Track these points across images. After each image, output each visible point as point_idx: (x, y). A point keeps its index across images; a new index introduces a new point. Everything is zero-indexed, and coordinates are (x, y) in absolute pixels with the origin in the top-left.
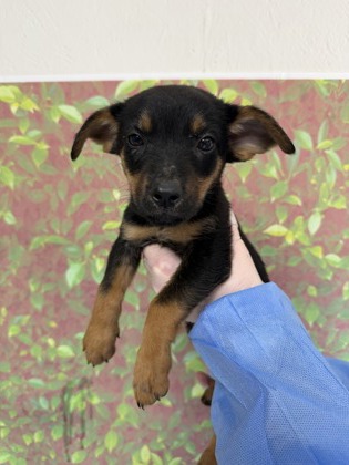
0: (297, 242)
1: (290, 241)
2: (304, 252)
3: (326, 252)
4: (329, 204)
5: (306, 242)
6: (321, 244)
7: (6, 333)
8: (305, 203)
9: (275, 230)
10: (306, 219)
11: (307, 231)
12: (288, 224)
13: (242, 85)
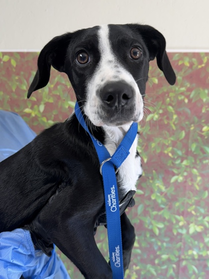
0: (36, 115)
1: (33, 115)
2: (39, 119)
3: (48, 120)
4: (47, 100)
5: (39, 115)
6: (45, 116)
8: (38, 100)
9: (27, 110)
10: (38, 106)
11: (39, 111)
12: (32, 108)
13: (11, 54)
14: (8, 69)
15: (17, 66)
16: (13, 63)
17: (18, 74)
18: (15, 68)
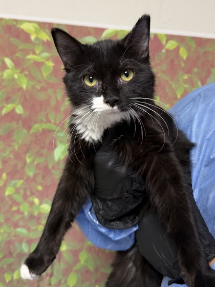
7: (4, 192)
13: (181, 39)
14: (172, 61)
15: (188, 58)
16: (183, 53)
17: (188, 71)
18: (185, 62)
